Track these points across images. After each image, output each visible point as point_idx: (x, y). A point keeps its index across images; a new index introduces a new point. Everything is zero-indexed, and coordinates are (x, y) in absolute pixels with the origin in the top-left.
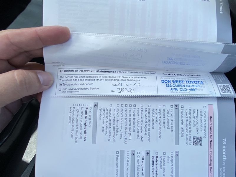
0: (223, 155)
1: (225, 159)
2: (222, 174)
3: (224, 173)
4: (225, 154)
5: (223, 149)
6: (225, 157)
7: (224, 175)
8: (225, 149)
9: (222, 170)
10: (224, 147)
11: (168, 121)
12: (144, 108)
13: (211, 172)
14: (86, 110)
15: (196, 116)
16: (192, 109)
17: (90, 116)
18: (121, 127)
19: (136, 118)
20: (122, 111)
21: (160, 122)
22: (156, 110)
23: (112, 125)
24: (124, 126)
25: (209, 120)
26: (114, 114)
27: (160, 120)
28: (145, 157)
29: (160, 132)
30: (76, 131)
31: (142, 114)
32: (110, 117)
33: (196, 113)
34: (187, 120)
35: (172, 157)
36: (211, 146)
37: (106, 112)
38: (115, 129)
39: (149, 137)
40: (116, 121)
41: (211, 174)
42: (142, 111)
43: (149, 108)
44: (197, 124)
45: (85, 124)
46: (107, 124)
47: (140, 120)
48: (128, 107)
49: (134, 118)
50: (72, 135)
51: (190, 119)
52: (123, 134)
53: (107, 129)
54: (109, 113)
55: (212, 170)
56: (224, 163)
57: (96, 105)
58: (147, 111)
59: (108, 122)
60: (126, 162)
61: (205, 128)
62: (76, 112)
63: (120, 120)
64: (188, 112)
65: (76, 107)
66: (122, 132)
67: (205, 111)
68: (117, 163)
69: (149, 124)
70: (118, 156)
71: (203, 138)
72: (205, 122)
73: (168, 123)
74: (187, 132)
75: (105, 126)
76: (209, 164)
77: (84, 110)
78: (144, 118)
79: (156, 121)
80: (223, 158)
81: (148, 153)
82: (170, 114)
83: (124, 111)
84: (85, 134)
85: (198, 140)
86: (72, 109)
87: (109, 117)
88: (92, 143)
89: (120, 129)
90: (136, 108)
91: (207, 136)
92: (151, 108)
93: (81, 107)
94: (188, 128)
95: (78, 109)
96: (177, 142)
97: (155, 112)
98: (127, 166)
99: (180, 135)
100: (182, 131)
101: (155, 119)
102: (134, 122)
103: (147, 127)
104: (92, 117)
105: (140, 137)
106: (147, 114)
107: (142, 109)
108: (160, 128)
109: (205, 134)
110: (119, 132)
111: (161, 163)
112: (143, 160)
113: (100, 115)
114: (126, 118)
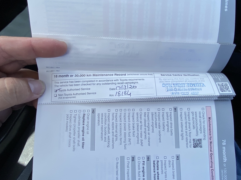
0: (224, 156)
1: (225, 160)
2: (224, 176)
3: (225, 174)
4: (225, 155)
5: (223, 150)
6: (226, 158)
7: (226, 177)
8: (225, 150)
9: (223, 172)
10: (224, 148)
11: (168, 124)
12: (143, 112)
13: (212, 174)
14: (84, 117)
15: (195, 118)
16: (191, 111)
17: (88, 122)
18: (121, 132)
19: (136, 122)
20: (120, 116)
21: (159, 126)
22: (156, 113)
23: (111, 131)
24: (123, 131)
25: (208, 121)
26: (113, 119)
27: (159, 123)
28: (145, 162)
29: (160, 135)
30: (74, 138)
31: (141, 118)
32: (109, 123)
33: (195, 115)
34: (186, 123)
35: (173, 161)
36: (211, 148)
37: (104, 117)
38: (114, 135)
39: (149, 142)
40: (115, 126)
41: (212, 176)
42: (141, 115)
43: (148, 112)
44: (197, 126)
45: (83, 131)
46: (105, 130)
47: (140, 124)
48: (127, 112)
49: (133, 122)
50: (70, 143)
51: (189, 121)
52: (123, 140)
53: (105, 135)
54: (107, 118)
55: (214, 172)
56: (225, 165)
57: (93, 111)
58: (146, 115)
59: (107, 128)
60: (126, 168)
61: (204, 130)
62: (73, 119)
63: (118, 125)
64: (187, 115)
65: (73, 114)
66: (121, 137)
67: (203, 113)
68: (117, 170)
69: (149, 128)
70: (117, 163)
71: (202, 140)
72: (204, 124)
73: (168, 126)
74: (186, 134)
75: (104, 132)
76: (210, 166)
77: (82, 116)
78: (143, 122)
79: (156, 124)
80: (224, 160)
81: (148, 158)
82: (169, 117)
83: (123, 116)
84: (83, 141)
85: (198, 143)
86: (69, 116)
87: (107, 123)
88: (91, 150)
89: (119, 134)
90: (135, 112)
91: (207, 137)
92: (150, 112)
93: (78, 113)
94: (188, 131)
95: (75, 116)
96: (177, 146)
97: (154, 116)
98: (128, 173)
99: (180, 137)
100: (182, 134)
101: (154, 123)
102: (133, 127)
103: (147, 132)
104: (90, 123)
105: (140, 141)
106: (147, 118)
107: (141, 113)
108: (159, 131)
109: (205, 136)
110: (119, 138)
111: (162, 167)
112: (143, 166)
113: (99, 120)
114: (125, 122)
